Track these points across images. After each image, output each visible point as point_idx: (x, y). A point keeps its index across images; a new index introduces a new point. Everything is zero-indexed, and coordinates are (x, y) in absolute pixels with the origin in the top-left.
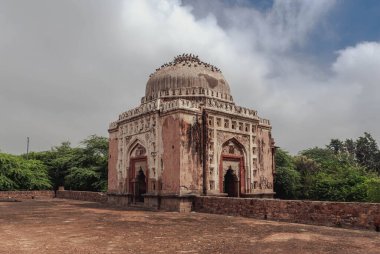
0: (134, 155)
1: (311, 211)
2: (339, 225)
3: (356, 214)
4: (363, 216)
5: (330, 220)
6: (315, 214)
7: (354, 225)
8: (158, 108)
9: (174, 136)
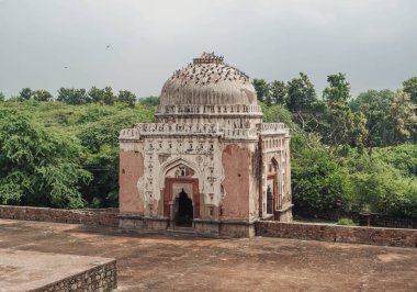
0: (172, 174)
1: (374, 235)
2: (393, 245)
3: (404, 237)
4: (408, 238)
5: (387, 241)
6: (376, 237)
7: (402, 244)
8: (219, 133)
9: (241, 164)
